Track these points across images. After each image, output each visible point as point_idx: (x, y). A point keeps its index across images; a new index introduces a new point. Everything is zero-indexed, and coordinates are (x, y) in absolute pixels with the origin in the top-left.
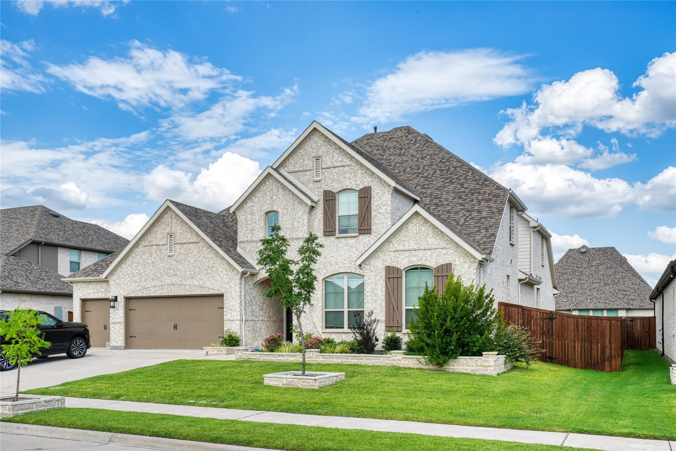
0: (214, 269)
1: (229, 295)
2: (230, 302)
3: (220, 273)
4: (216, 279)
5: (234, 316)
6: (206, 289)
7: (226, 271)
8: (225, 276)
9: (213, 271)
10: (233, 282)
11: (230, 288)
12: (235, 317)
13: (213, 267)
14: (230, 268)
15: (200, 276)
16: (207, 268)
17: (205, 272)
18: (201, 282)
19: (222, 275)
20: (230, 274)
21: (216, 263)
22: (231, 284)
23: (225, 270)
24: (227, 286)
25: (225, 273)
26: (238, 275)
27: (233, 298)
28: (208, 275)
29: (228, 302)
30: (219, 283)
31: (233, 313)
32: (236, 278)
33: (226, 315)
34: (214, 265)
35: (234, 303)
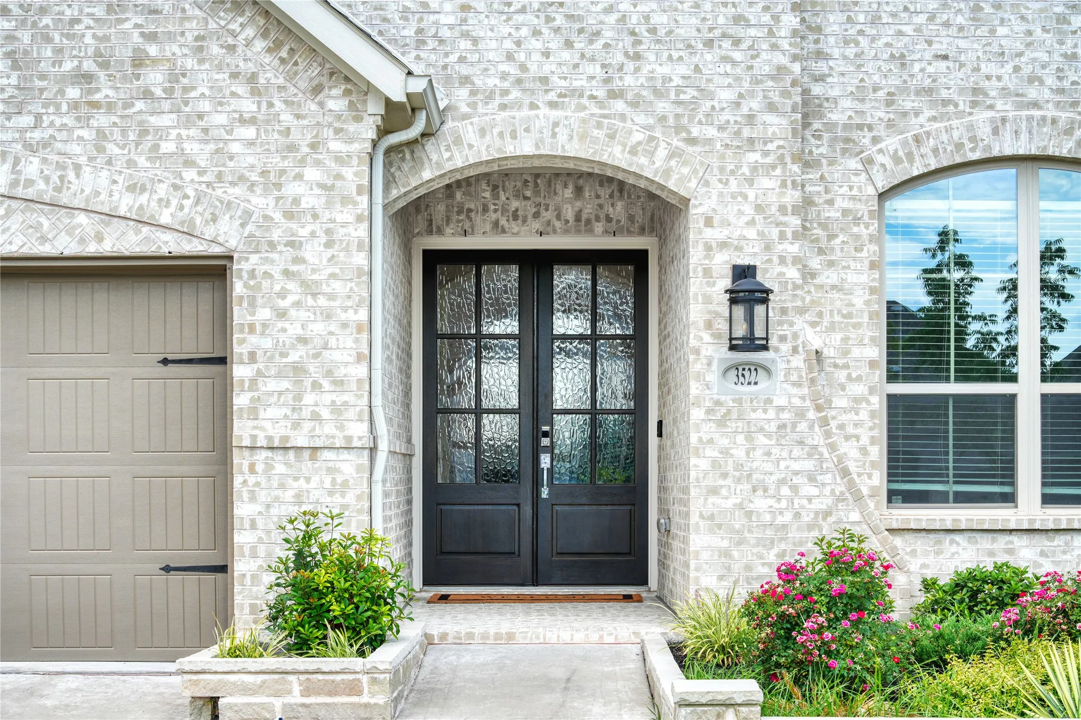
0: (155, 78)
1: (276, 271)
2: (282, 314)
3: (205, 106)
4: (168, 147)
5: (316, 417)
6: (82, 218)
7: (255, 92)
8: (249, 132)
9: (147, 95)
10: (312, 174)
11: (289, 215)
12: (329, 429)
13: (139, 61)
14: (291, 77)
15: (26, 120)
16: (89, 66)
17: (73, 93)
18: (32, 167)
19: (221, 119)
20: (287, 117)
21: (171, 37)
22: (292, 189)
23: (241, 90)
24: (259, 202)
25: (249, 106)
26: (352, 127)
27: (311, 289)
28: (101, 120)
29: (264, 314)
30: (190, 174)
31: (309, 398)
32: (335, 146)
33: (253, 412)
34: (153, 50)
35: (318, 328)
